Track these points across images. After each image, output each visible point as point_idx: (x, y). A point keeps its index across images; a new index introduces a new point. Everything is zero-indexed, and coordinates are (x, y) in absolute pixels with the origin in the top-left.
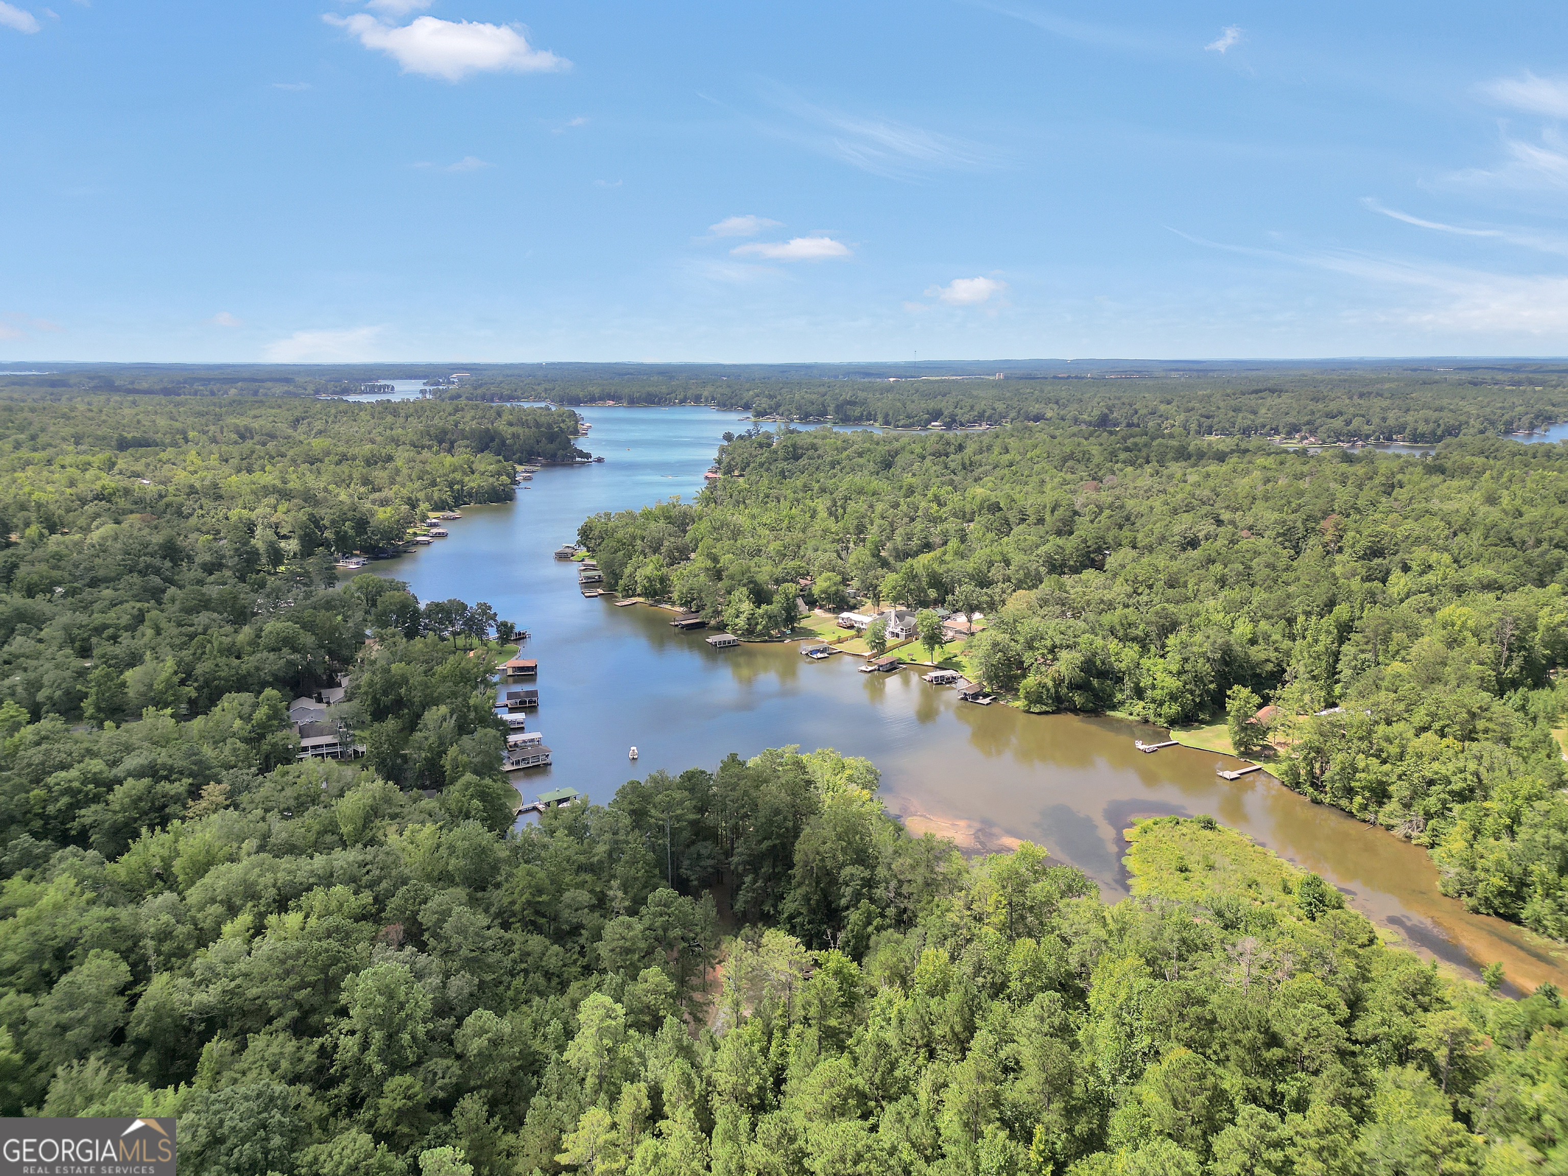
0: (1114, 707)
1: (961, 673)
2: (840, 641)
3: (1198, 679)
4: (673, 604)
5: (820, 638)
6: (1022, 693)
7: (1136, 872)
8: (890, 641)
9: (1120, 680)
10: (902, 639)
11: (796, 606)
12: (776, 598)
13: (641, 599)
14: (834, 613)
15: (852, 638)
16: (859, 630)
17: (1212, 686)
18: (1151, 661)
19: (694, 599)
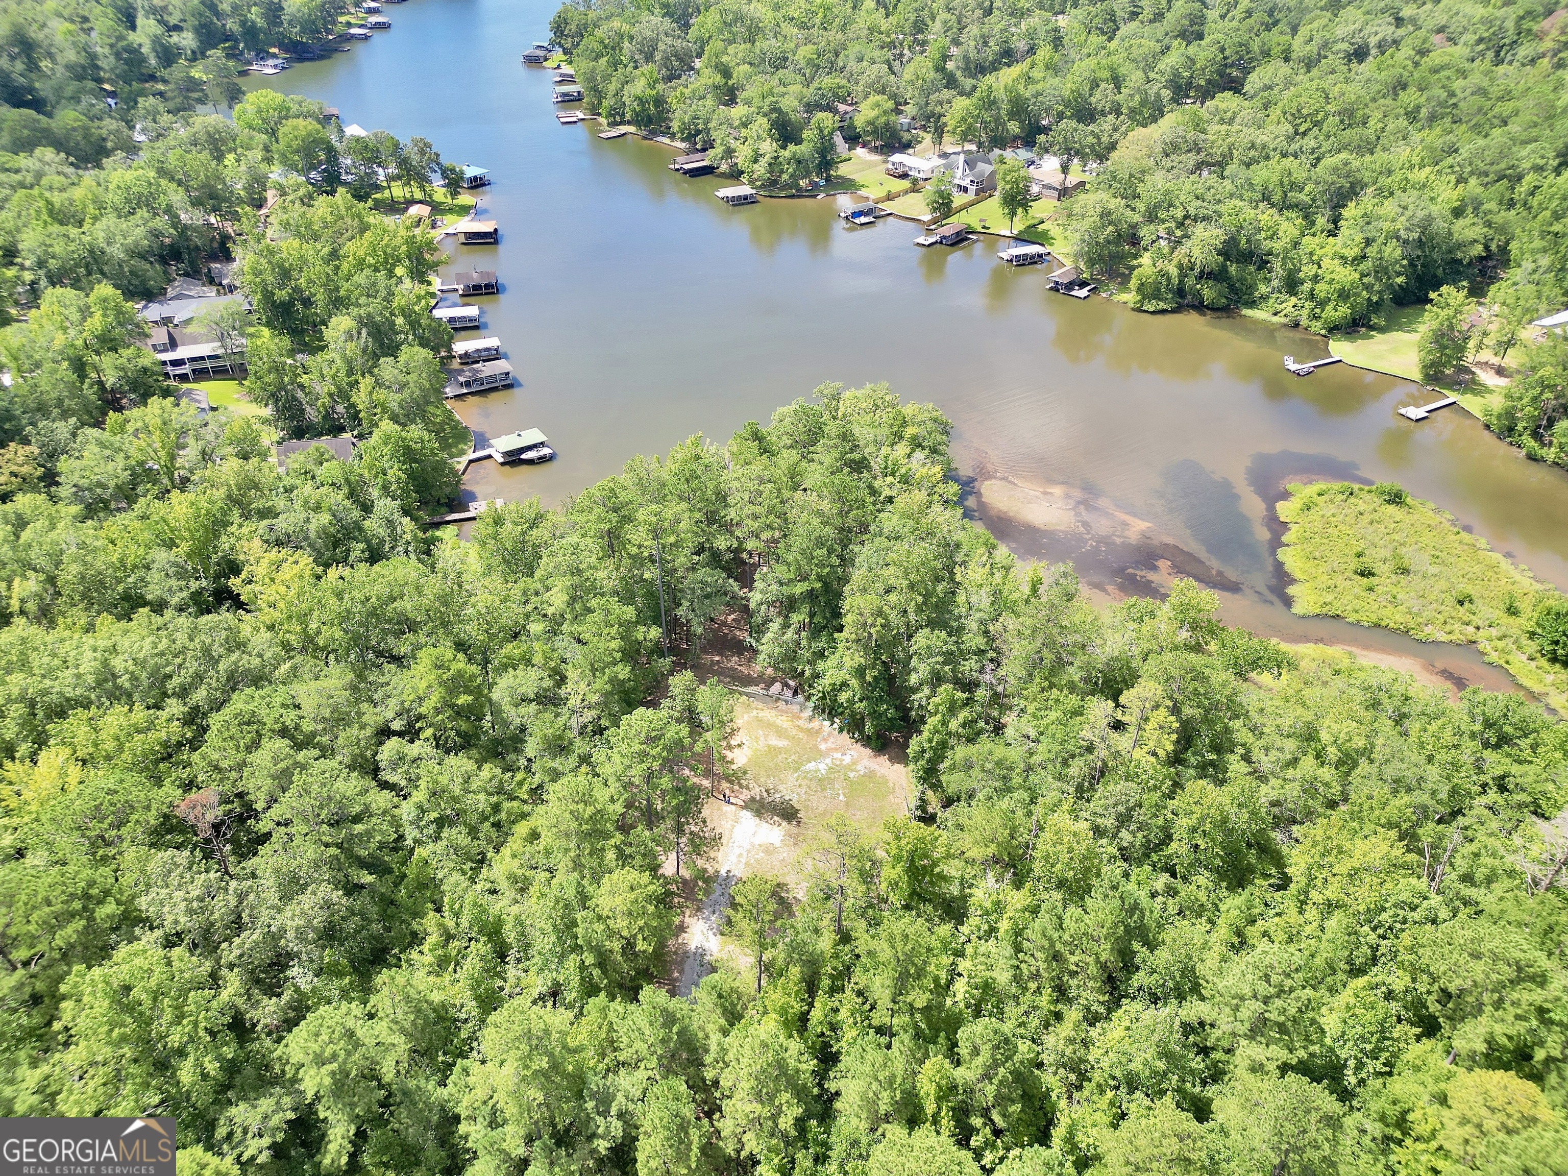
0: (1252, 304)
1: (1048, 249)
2: (890, 197)
3: (1381, 270)
4: (673, 136)
5: (863, 192)
6: (1134, 283)
7: (1298, 575)
8: (957, 199)
9: (1263, 264)
10: (971, 196)
11: (833, 146)
12: (806, 134)
13: (632, 129)
14: (882, 153)
15: (906, 192)
16: (915, 181)
17: (1400, 280)
18: (1316, 240)
19: (699, 132)
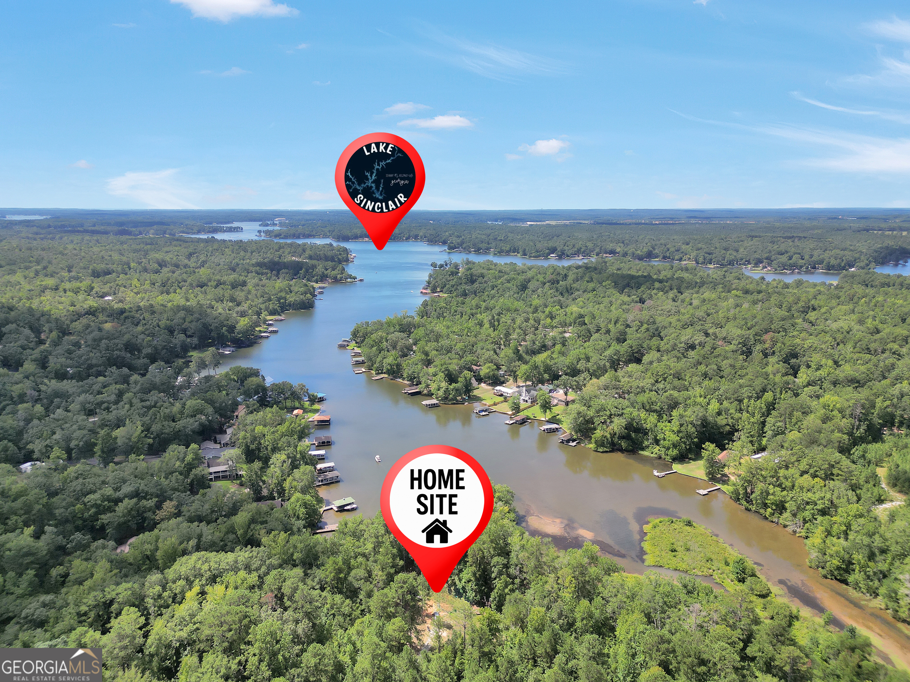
0: (643, 449)
1: (561, 426)
2: (495, 404)
3: (688, 436)
4: (404, 379)
5: (483, 402)
6: (593, 440)
7: (648, 551)
8: (523, 405)
9: (646, 434)
10: (529, 404)
11: (471, 384)
12: (459, 379)
13: (386, 376)
14: (492, 386)
15: (502, 402)
16: (505, 398)
17: (696, 440)
18: (664, 424)
19: (415, 378)
